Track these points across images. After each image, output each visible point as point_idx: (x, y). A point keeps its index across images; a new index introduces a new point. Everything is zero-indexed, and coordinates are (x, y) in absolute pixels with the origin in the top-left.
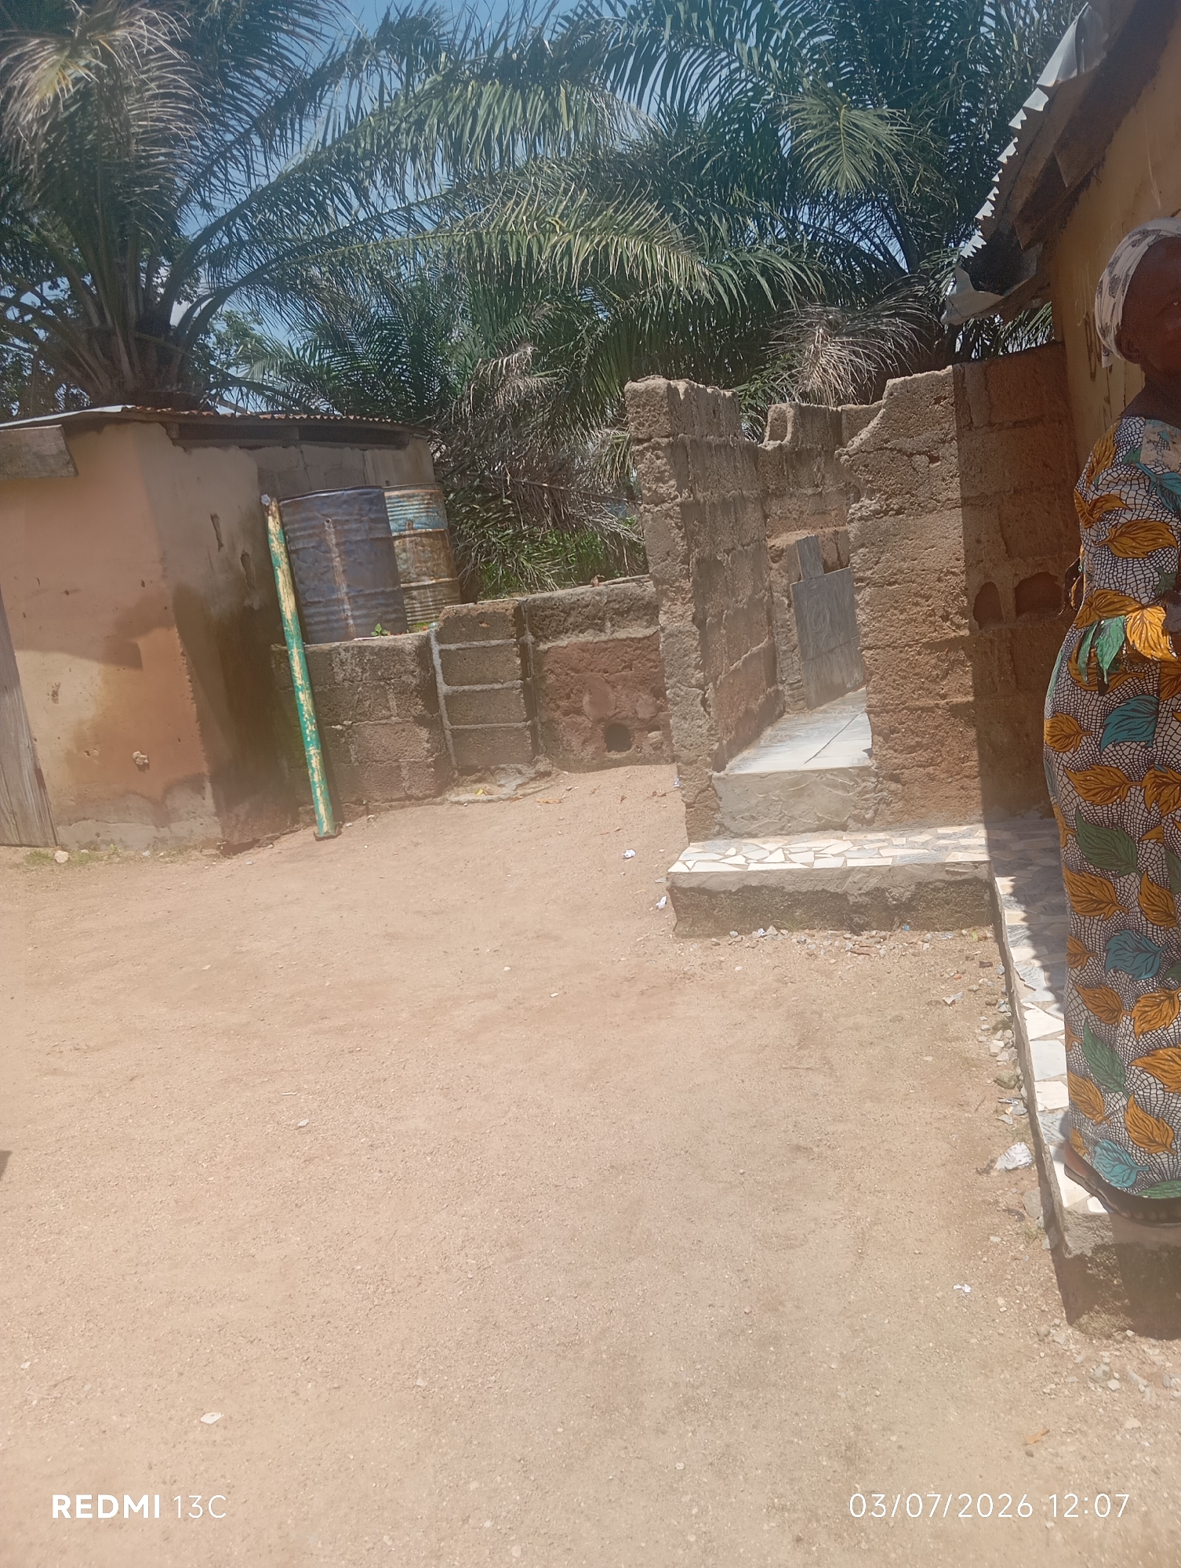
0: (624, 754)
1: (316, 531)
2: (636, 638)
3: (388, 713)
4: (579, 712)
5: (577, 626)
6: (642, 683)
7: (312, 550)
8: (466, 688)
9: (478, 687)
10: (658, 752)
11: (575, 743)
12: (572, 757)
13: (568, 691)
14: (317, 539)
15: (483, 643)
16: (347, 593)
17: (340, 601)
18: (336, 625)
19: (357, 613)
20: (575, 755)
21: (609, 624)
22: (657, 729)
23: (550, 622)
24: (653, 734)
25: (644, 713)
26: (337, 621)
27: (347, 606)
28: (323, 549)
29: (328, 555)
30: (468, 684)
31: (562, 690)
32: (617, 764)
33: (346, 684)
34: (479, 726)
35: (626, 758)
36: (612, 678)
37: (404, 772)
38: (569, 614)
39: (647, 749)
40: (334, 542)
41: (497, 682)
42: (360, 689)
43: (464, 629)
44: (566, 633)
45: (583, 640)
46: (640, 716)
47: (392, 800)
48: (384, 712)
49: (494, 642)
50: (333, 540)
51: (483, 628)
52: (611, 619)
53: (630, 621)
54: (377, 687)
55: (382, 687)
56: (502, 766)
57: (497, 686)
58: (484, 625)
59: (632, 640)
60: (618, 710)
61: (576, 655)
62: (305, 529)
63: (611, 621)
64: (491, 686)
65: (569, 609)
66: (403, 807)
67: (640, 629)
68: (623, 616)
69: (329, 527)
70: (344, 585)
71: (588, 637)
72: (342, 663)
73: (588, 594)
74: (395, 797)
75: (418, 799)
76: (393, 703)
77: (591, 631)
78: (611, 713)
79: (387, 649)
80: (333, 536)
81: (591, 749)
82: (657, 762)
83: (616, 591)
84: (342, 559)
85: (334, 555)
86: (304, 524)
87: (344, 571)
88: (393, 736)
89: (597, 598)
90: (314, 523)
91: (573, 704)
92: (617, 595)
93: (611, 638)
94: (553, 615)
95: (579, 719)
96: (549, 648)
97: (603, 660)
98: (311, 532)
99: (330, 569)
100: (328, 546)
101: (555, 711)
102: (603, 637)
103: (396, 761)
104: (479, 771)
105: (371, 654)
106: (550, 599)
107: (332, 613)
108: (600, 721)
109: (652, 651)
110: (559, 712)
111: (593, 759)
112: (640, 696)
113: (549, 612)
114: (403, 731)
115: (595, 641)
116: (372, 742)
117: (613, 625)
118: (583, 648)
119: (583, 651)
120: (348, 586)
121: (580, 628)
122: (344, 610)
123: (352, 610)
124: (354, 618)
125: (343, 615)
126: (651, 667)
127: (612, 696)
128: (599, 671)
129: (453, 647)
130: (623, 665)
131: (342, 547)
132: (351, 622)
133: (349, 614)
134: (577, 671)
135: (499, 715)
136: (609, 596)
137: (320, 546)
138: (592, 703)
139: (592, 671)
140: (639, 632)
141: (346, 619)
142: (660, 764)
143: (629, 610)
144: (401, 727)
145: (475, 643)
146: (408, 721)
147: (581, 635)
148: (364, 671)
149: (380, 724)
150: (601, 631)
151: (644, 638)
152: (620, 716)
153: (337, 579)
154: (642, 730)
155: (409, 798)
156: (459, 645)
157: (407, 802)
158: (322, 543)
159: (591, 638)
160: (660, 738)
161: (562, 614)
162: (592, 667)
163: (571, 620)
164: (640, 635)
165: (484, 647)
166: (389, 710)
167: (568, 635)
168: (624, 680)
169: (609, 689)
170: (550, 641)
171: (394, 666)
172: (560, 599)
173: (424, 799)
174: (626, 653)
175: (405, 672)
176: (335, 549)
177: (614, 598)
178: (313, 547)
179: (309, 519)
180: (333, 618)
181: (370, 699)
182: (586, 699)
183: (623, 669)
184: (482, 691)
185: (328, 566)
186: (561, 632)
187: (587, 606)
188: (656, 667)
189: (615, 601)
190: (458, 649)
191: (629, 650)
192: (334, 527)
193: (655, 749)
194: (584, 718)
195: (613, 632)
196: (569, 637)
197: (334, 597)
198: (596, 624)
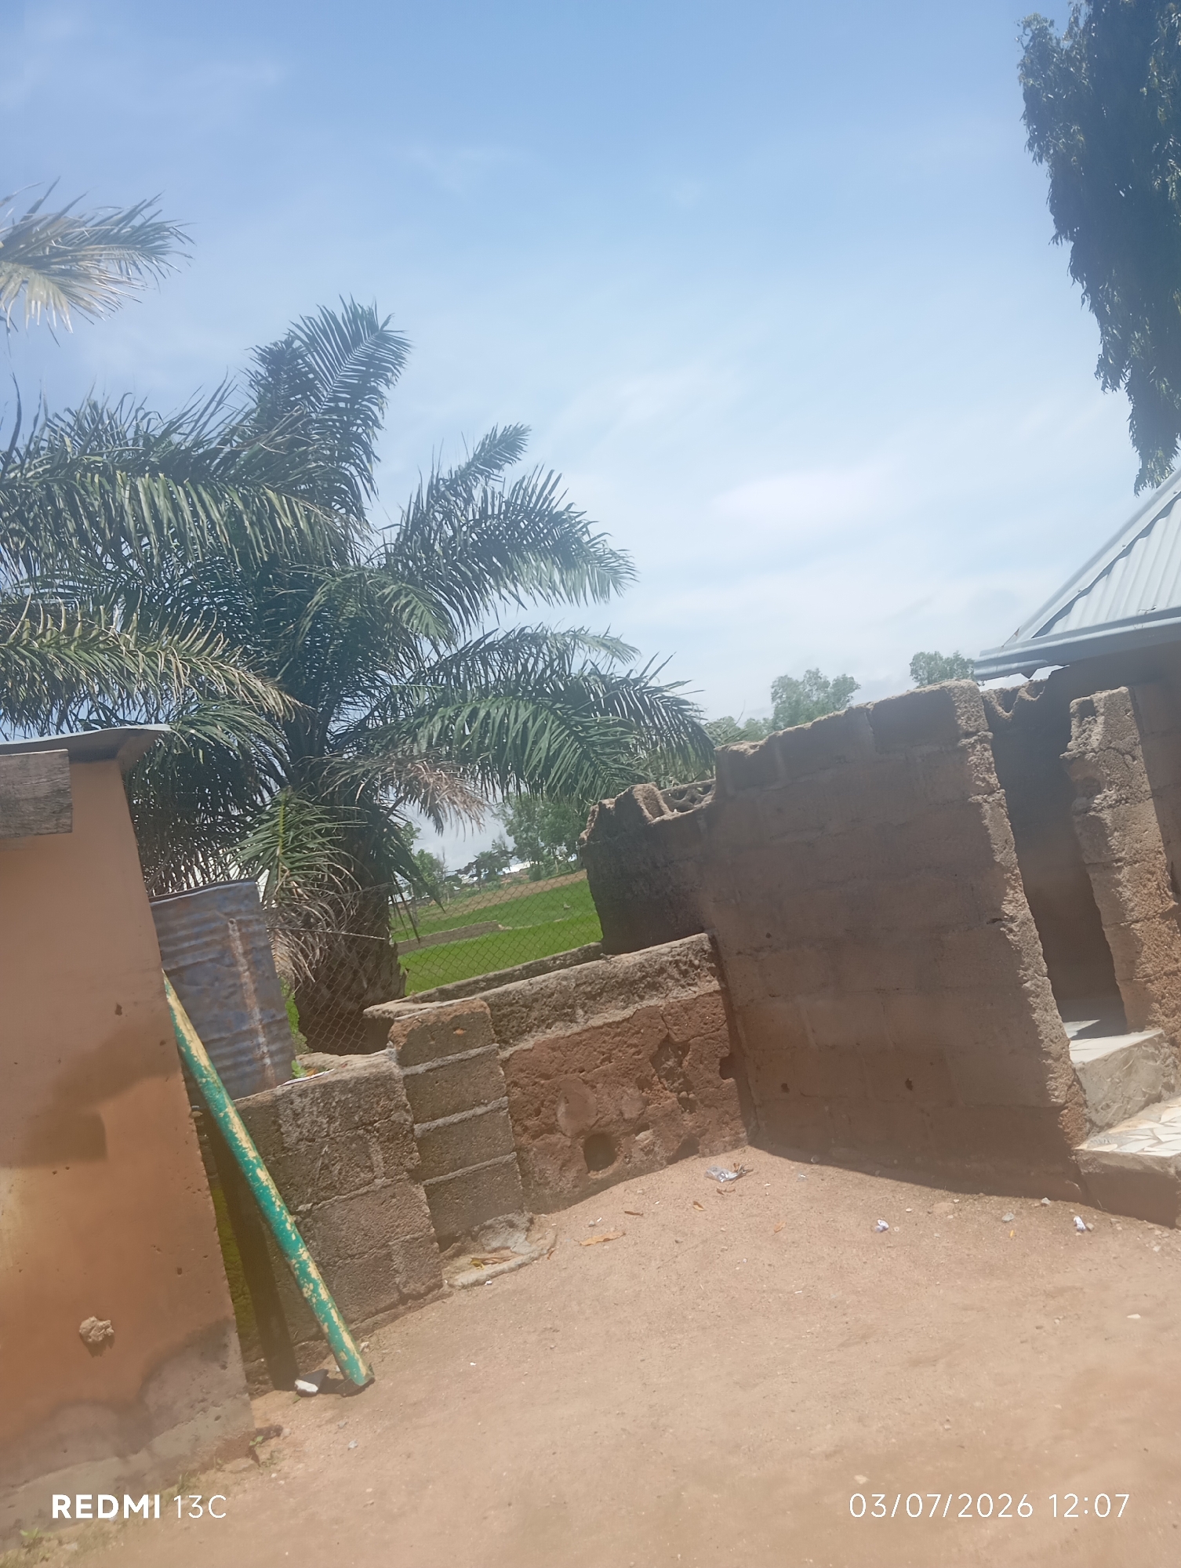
0: (610, 1170)
1: (216, 937)
2: (614, 1022)
3: (370, 1175)
4: (552, 1129)
5: (543, 1021)
6: (624, 1075)
7: (209, 965)
8: (440, 1121)
9: (455, 1118)
10: (651, 1157)
11: (551, 1170)
12: (547, 1192)
13: (536, 1105)
14: (219, 947)
15: (459, 1056)
16: (261, 1020)
17: (253, 1033)
18: (248, 1069)
19: (273, 1048)
20: (551, 1188)
21: (580, 1012)
22: (645, 1128)
23: (509, 1021)
24: (642, 1135)
25: (631, 1112)
26: (250, 1062)
27: (262, 1040)
28: (227, 961)
29: (233, 969)
30: (443, 1116)
31: (529, 1106)
32: (605, 1185)
33: (303, 1147)
34: (459, 1172)
35: (614, 1174)
36: (589, 1077)
37: (398, 1262)
38: (531, 1008)
39: (638, 1156)
40: (240, 950)
41: (480, 1104)
42: (326, 1149)
43: (432, 1043)
44: (529, 1032)
45: (553, 1036)
46: (626, 1116)
47: (377, 1312)
48: (362, 1175)
49: (473, 1052)
50: (238, 947)
51: (459, 1035)
52: (583, 1006)
53: (603, 1004)
54: (352, 1140)
55: (360, 1137)
56: (488, 1222)
57: (479, 1110)
58: (458, 1032)
59: (609, 1025)
60: (599, 1116)
61: (546, 1057)
62: (197, 936)
63: (582, 1008)
64: (471, 1112)
65: (530, 1002)
66: (395, 1317)
67: (617, 1012)
68: (595, 999)
69: (234, 930)
70: (257, 1010)
71: (557, 1031)
72: (296, 1115)
73: (551, 980)
74: (382, 1305)
75: (420, 1296)
76: (378, 1158)
77: (559, 1024)
78: (592, 1122)
79: (367, 1080)
80: (238, 942)
81: (571, 1174)
82: (650, 1170)
83: (585, 972)
84: (252, 973)
85: (241, 969)
86: (196, 930)
87: (256, 990)
88: (377, 1209)
89: (564, 983)
90: (213, 925)
91: (546, 1120)
92: (586, 976)
93: (585, 1027)
94: (512, 1012)
95: (553, 1138)
96: (511, 1055)
97: (577, 1056)
98: (208, 939)
99: (238, 987)
100: (234, 956)
101: (521, 1136)
102: (576, 1028)
103: (385, 1246)
104: (456, 1239)
105: (342, 1092)
106: (507, 993)
107: (242, 1052)
108: (578, 1135)
109: (634, 1034)
110: (526, 1136)
111: (575, 1187)
112: (624, 1091)
113: (506, 1010)
114: (393, 1197)
115: (568, 1034)
116: (344, 1227)
117: (586, 1012)
118: (553, 1046)
119: (554, 1049)
120: (262, 1010)
121: (545, 1023)
122: (259, 1045)
123: (268, 1044)
124: (271, 1054)
125: (258, 1053)
126: (634, 1054)
127: (592, 1099)
128: (575, 1070)
129: (420, 1068)
130: (602, 1057)
131: (250, 957)
132: (268, 1061)
133: (265, 1049)
134: (547, 1077)
135: (483, 1151)
136: (577, 979)
137: (223, 957)
138: (569, 1113)
139: (566, 1072)
140: (616, 1015)
141: (262, 1058)
142: (654, 1171)
143: (602, 990)
144: (389, 1192)
145: (449, 1057)
146: (399, 1180)
147: (548, 1031)
148: (331, 1119)
149: (358, 1195)
150: (571, 1021)
151: (623, 1021)
152: (603, 1122)
153: (248, 1001)
154: (627, 1134)
155: (404, 1299)
156: (429, 1065)
157: (401, 1308)
158: (226, 951)
159: (561, 1033)
160: (651, 1137)
161: (524, 1009)
162: (565, 1068)
163: (535, 1014)
164: (618, 1019)
165: (462, 1060)
166: (372, 1171)
167: (533, 1033)
168: (605, 1076)
169: (588, 1090)
170: (511, 1045)
171: (378, 1103)
172: (519, 992)
173: (426, 1294)
174: (604, 1042)
175: (397, 1107)
176: (242, 960)
177: (584, 980)
178: (211, 960)
179: (206, 922)
180: (244, 1059)
181: (341, 1159)
182: (562, 1109)
183: (601, 1063)
184: (461, 1121)
185: (234, 985)
186: (522, 1033)
187: (553, 994)
188: (639, 1053)
189: (585, 983)
190: (428, 1071)
191: (606, 1038)
192: (240, 930)
193: (647, 1154)
194: (558, 1135)
195: (587, 1020)
196: (533, 1037)
197: (245, 1028)
198: (566, 1014)
